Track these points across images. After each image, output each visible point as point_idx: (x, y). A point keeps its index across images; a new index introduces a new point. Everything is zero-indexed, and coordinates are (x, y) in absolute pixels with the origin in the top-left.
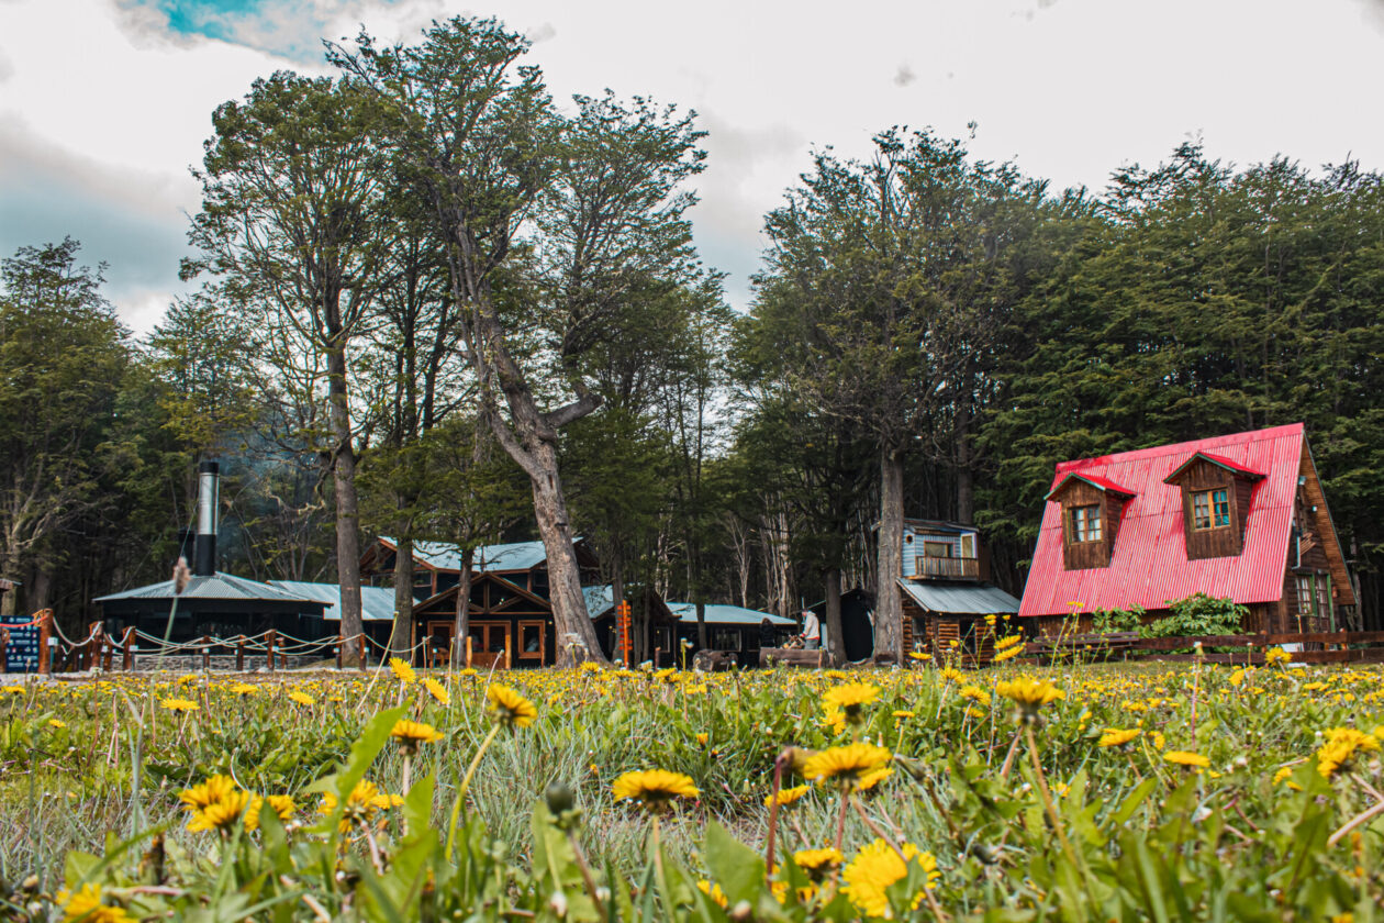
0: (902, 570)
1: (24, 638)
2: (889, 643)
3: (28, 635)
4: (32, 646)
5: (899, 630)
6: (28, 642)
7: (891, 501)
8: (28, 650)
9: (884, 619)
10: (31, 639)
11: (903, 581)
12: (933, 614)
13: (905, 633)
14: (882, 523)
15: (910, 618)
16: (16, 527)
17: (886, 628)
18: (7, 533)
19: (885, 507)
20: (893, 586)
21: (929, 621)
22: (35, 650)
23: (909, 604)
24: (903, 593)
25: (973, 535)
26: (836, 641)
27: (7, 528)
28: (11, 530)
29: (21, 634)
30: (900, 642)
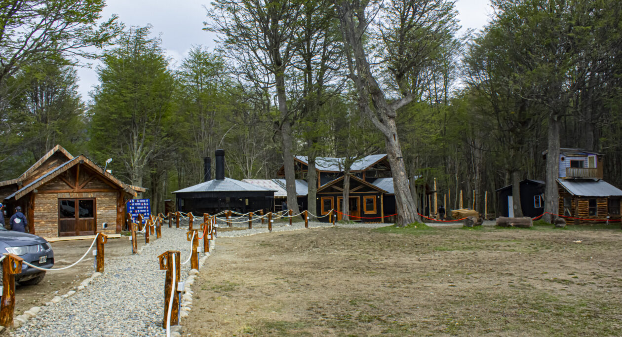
0: (559, 174)
1: (143, 209)
2: (552, 210)
3: (145, 207)
4: (147, 212)
5: (557, 203)
6: (145, 211)
7: (554, 140)
8: (145, 214)
9: (549, 198)
10: (146, 209)
11: (560, 180)
12: (576, 196)
13: (560, 205)
14: (549, 151)
15: (562, 198)
16: (136, 160)
17: (550, 203)
18: (132, 162)
19: (550, 143)
20: (554, 182)
21: (573, 200)
22: (148, 214)
23: (562, 191)
24: (559, 185)
25: (595, 156)
26: (518, 205)
27: (132, 160)
28: (134, 160)
29: (142, 208)
30: (557, 210)
